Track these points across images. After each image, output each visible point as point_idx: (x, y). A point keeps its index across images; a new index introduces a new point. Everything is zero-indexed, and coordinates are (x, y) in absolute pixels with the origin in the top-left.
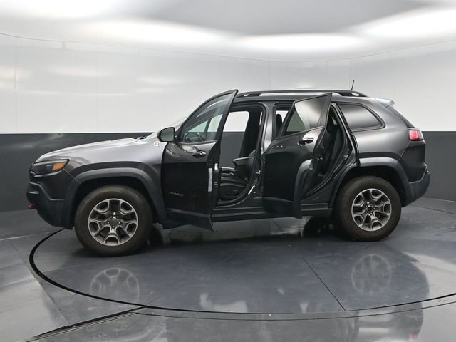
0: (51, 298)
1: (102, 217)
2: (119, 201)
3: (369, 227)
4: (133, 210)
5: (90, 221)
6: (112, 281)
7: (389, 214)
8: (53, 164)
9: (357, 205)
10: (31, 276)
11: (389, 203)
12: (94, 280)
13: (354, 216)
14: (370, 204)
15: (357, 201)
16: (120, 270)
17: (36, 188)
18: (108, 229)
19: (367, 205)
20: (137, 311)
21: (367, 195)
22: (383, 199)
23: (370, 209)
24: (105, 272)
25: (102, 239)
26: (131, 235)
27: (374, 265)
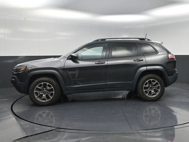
0: (20, 124)
1: (40, 90)
2: (47, 84)
3: (151, 95)
4: (52, 87)
5: (35, 91)
6: (44, 116)
7: (159, 90)
8: (21, 68)
9: (145, 86)
10: (12, 115)
11: (159, 85)
12: (37, 116)
13: (144, 91)
14: (151, 86)
15: (146, 85)
16: (47, 112)
17: (14, 78)
18: (42, 95)
19: (150, 86)
20: (55, 130)
21: (150, 82)
22: (157, 84)
23: (151, 88)
24: (41, 112)
25: (40, 99)
26: (51, 98)
27: (153, 111)
